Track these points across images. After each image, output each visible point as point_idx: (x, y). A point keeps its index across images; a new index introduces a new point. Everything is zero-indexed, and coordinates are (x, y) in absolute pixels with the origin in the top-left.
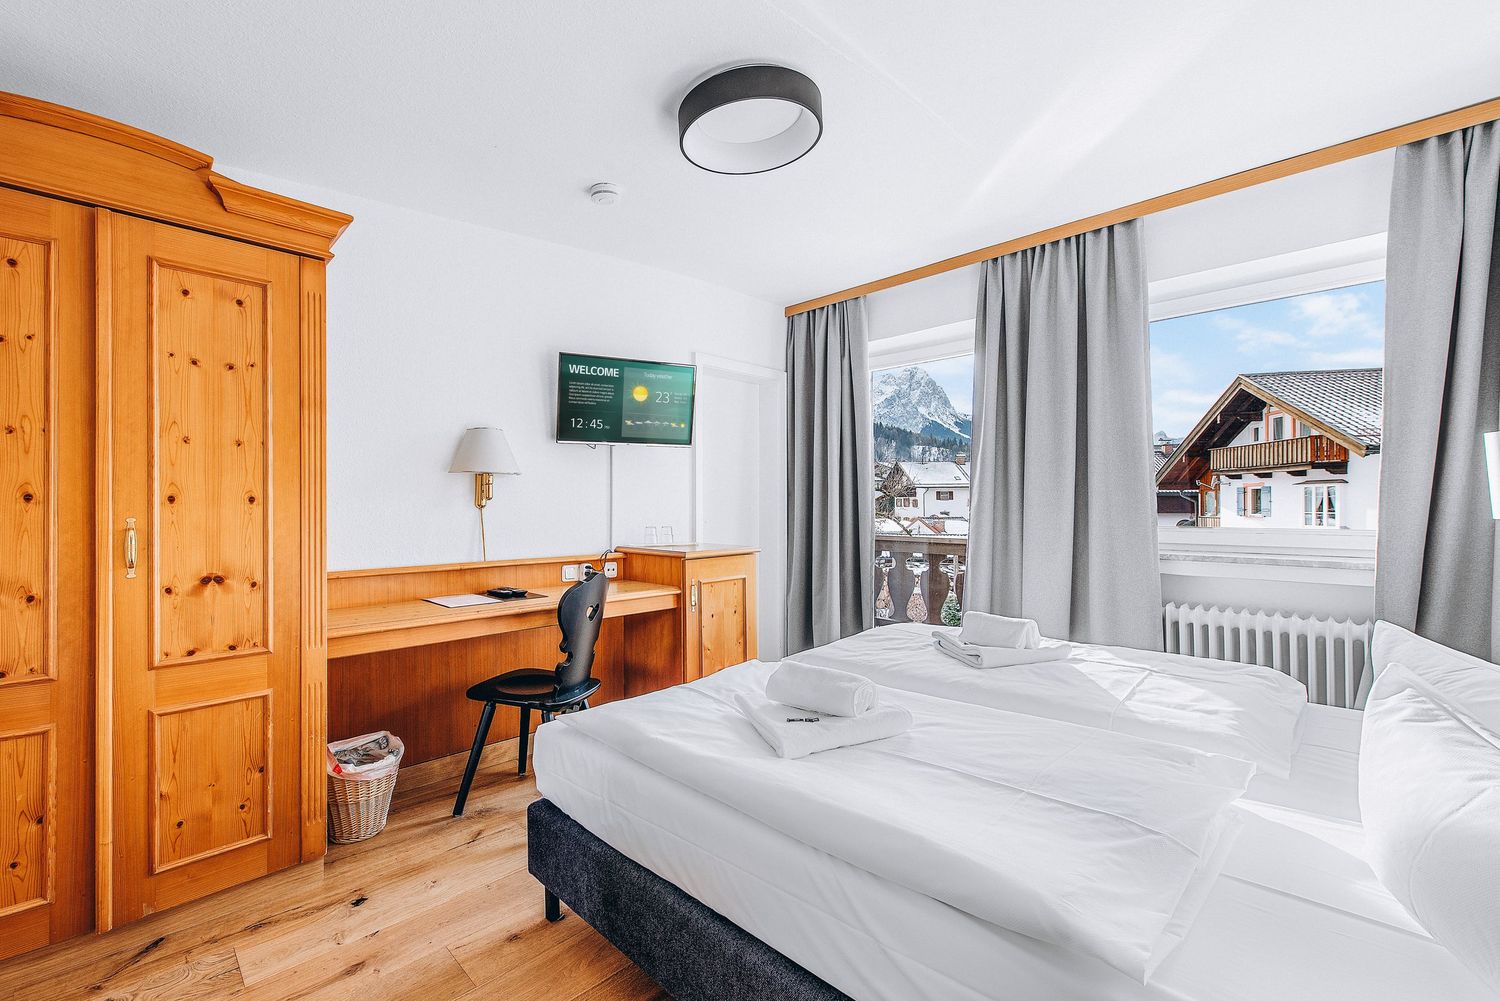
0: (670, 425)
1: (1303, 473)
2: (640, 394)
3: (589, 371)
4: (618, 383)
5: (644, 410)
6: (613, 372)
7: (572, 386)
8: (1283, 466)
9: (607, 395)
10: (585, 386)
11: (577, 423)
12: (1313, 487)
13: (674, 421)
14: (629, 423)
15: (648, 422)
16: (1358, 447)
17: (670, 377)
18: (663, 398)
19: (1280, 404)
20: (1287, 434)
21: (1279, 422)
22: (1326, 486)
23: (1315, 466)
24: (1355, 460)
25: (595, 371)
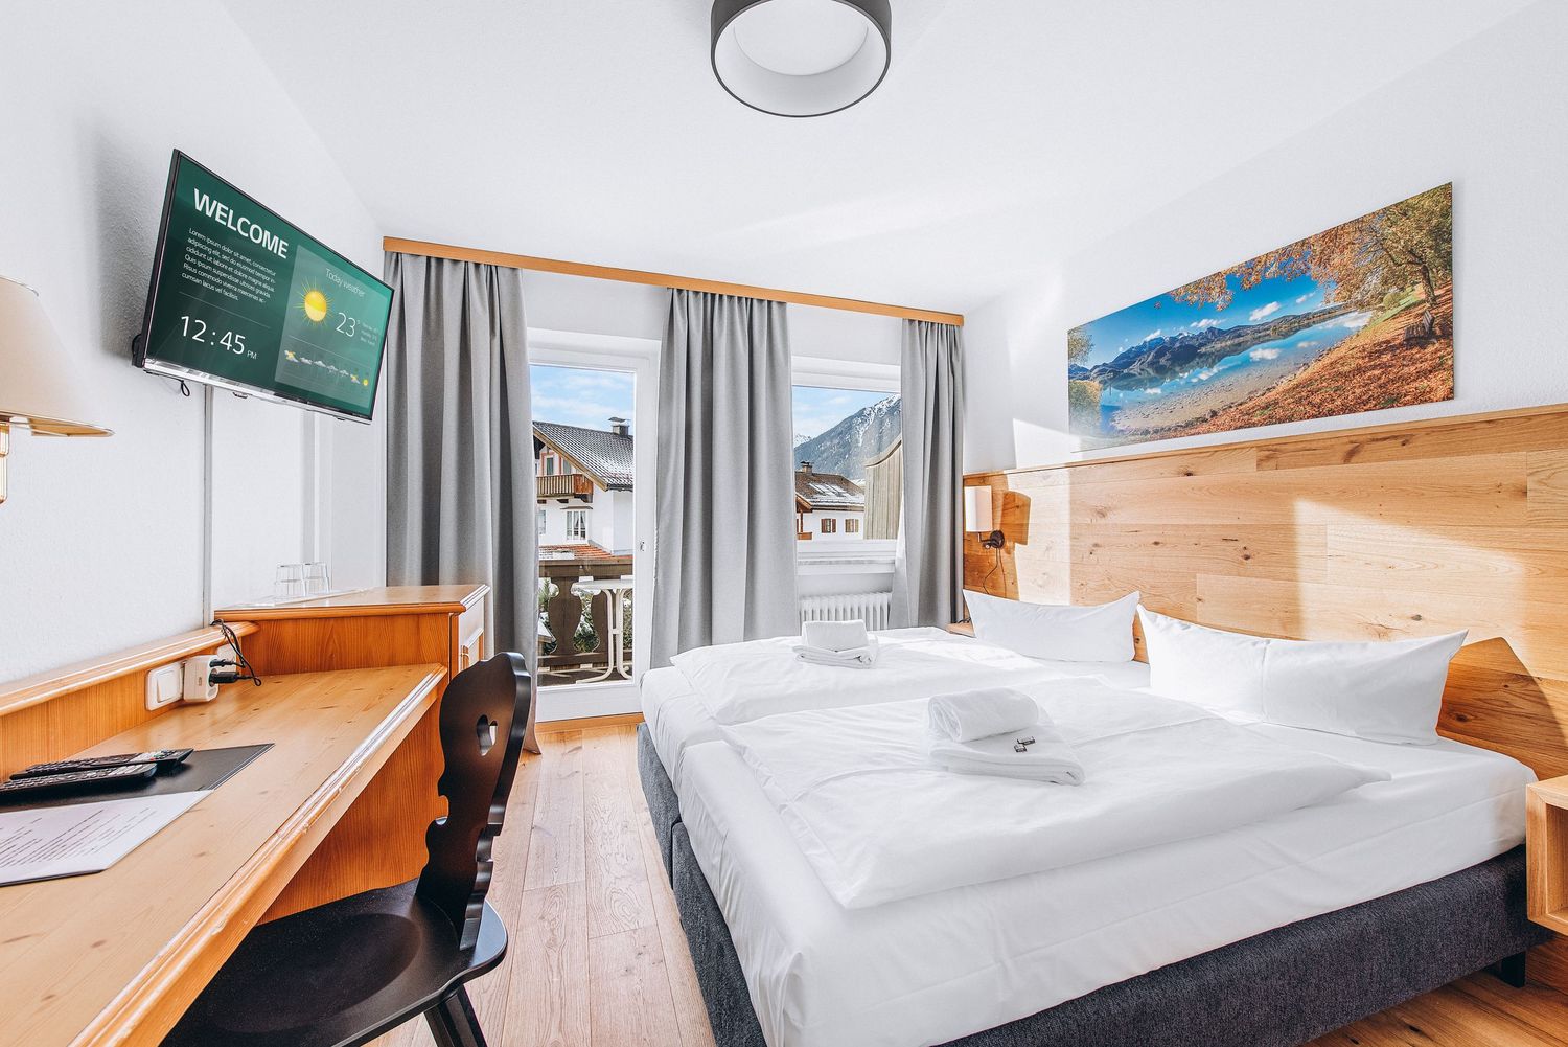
0: (349, 378)
1: (566, 501)
2: (314, 307)
3: (235, 223)
4: (283, 270)
5: (319, 338)
6: (277, 246)
7: (195, 240)
8: (556, 495)
9: (257, 286)
10: (222, 252)
11: (194, 328)
12: (572, 511)
13: (356, 371)
14: (290, 356)
15: (320, 363)
16: (602, 484)
17: (362, 293)
18: (346, 328)
19: (557, 448)
20: (556, 472)
21: (551, 461)
22: (580, 511)
23: (576, 496)
24: (598, 492)
25: (245, 227)
